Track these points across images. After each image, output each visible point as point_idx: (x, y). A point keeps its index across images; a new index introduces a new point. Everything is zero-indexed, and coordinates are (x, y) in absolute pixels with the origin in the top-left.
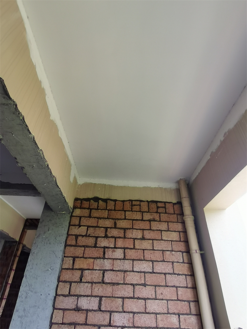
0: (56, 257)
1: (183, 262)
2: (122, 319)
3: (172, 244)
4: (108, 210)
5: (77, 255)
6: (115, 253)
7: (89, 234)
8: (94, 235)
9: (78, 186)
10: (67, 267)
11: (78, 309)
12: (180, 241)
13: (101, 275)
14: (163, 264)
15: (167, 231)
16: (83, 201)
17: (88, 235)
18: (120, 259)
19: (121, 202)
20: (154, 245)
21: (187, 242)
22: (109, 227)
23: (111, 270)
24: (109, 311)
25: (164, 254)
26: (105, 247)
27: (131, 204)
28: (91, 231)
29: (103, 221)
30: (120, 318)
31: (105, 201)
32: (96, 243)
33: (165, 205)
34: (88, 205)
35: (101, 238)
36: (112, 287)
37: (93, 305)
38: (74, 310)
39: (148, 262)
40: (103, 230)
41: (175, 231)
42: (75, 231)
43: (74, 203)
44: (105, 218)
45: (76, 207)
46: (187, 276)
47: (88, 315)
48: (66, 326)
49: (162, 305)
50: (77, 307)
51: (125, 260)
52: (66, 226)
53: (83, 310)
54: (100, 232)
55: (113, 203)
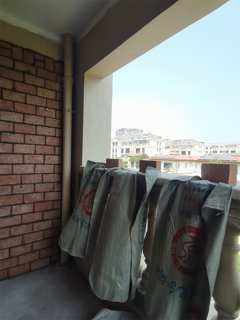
3: (47, 101)
12: (56, 100)
14: (35, 118)
15: (44, 88)
20: (27, 99)
21: (62, 102)
25: (37, 109)
33: (45, 59)
39: (18, 114)
41: (52, 90)
46: (56, 129)
49: (30, 148)
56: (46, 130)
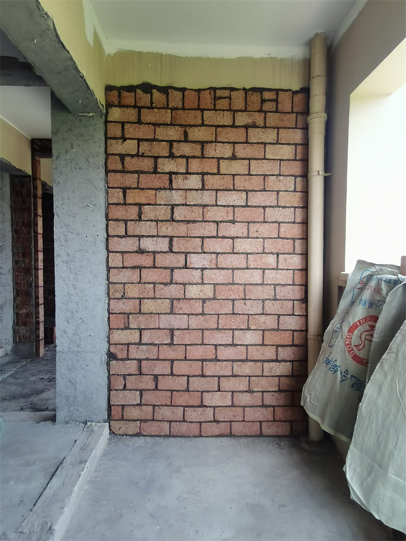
0: (96, 188)
1: (295, 191)
2: (201, 260)
3: (280, 165)
4: (172, 109)
5: (128, 184)
6: (188, 181)
7: (143, 153)
8: (151, 155)
9: (107, 59)
10: (116, 202)
11: (141, 251)
12: (295, 160)
13: (170, 211)
14: (262, 195)
15: (275, 144)
16: (122, 91)
17: (140, 154)
18: (195, 190)
19: (193, 93)
20: (251, 167)
21: (305, 161)
22: (175, 139)
23: (183, 205)
24: (183, 253)
25: (266, 180)
26: (171, 172)
27: (213, 97)
28: (144, 147)
29: (165, 129)
30: (199, 259)
31: (164, 90)
32: (156, 167)
33: (277, 94)
34: (134, 100)
35: (163, 159)
36: (186, 225)
37: (162, 246)
38: (136, 252)
39: (239, 193)
40: (166, 145)
41: (289, 144)
42: (118, 147)
43: (106, 96)
44: (168, 125)
45: (112, 103)
46: (297, 209)
47: (156, 257)
48: (128, 270)
49: (255, 244)
50: (140, 249)
51: (203, 190)
52: (100, 139)
53: (149, 252)
54: (161, 149)
55: (179, 95)
56: (279, 214)
